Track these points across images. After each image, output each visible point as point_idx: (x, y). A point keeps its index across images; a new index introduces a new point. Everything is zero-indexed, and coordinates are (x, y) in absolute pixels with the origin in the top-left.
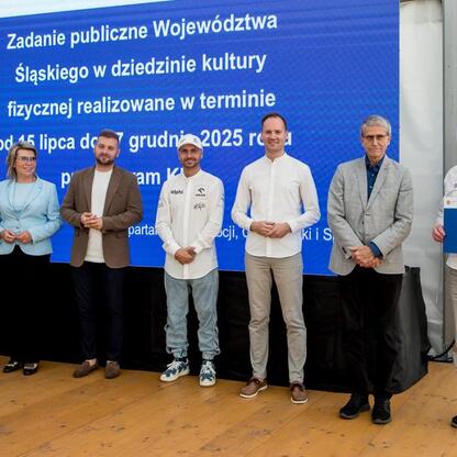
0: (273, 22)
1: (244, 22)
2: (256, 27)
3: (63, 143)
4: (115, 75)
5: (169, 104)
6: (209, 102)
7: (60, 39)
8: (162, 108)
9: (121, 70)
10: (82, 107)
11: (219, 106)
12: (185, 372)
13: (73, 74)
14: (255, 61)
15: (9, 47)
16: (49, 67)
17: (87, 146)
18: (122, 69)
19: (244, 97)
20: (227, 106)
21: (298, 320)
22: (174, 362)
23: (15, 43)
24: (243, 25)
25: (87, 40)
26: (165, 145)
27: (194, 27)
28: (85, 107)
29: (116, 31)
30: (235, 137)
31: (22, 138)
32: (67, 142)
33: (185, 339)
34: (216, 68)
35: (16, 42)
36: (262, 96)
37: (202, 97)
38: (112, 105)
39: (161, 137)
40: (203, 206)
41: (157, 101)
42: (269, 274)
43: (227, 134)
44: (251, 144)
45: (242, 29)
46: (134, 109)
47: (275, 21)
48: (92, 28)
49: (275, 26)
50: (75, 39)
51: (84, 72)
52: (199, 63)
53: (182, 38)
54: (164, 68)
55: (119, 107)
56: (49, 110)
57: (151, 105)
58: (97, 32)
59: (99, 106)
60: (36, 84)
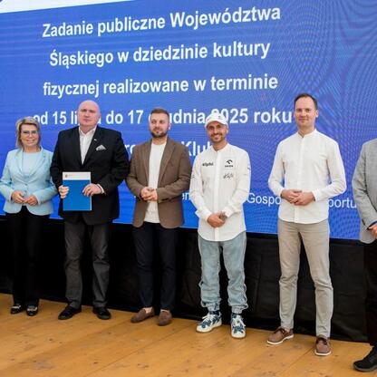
0: (277, 14)
1: (251, 14)
2: (261, 18)
4: (136, 60)
5: (184, 86)
6: (219, 85)
7: (89, 29)
8: (178, 90)
9: (141, 56)
10: (108, 88)
11: (228, 88)
12: (218, 324)
13: (100, 59)
14: (260, 48)
15: (44, 35)
16: (79, 53)
17: (112, 122)
18: (143, 55)
19: (250, 80)
20: (235, 88)
21: (325, 281)
22: (208, 315)
23: (49, 32)
24: (250, 16)
25: (112, 30)
26: (180, 121)
27: (206, 18)
28: (110, 88)
29: (138, 22)
30: (241, 115)
31: (56, 114)
33: (218, 294)
34: (225, 55)
35: (51, 31)
36: (266, 79)
37: (213, 81)
38: (134, 87)
39: (176, 114)
40: (232, 175)
41: (173, 83)
42: (298, 238)
43: (234, 112)
44: (256, 121)
45: (249, 20)
46: (153, 90)
47: (278, 13)
48: (117, 19)
49: (278, 17)
50: (102, 29)
51: (109, 57)
52: (211, 50)
53: (196, 28)
54: (179, 54)
55: (139, 88)
56: (79, 90)
57: (168, 86)
58: (121, 23)
59: (123, 88)
60: (68, 67)
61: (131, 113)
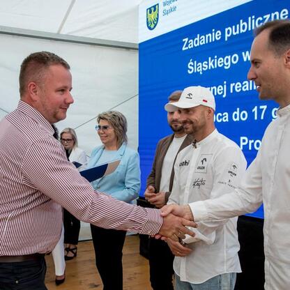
3: (220, 117)
7: (217, 36)
10: (234, 87)
15: (184, 49)
16: (210, 58)
17: (238, 119)
23: (187, 45)
25: (237, 32)
28: (236, 87)
32: (223, 116)
48: (241, 21)
50: (228, 33)
51: (235, 59)
58: (245, 24)
59: (247, 85)
60: (201, 73)
61: (255, 110)
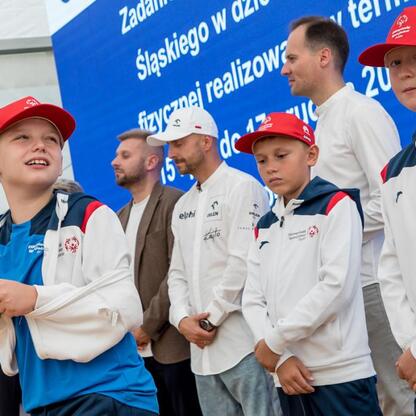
4: (237, 19)
9: (242, 7)
10: (212, 89)
11: (378, 13)
13: (193, 41)
15: (125, 30)
16: (167, 40)
18: (244, 5)
20: (389, 7)
23: (128, 21)
28: (216, 89)
37: (352, 7)
38: (244, 72)
51: (203, 31)
55: (252, 73)
59: (230, 81)
60: (159, 74)
